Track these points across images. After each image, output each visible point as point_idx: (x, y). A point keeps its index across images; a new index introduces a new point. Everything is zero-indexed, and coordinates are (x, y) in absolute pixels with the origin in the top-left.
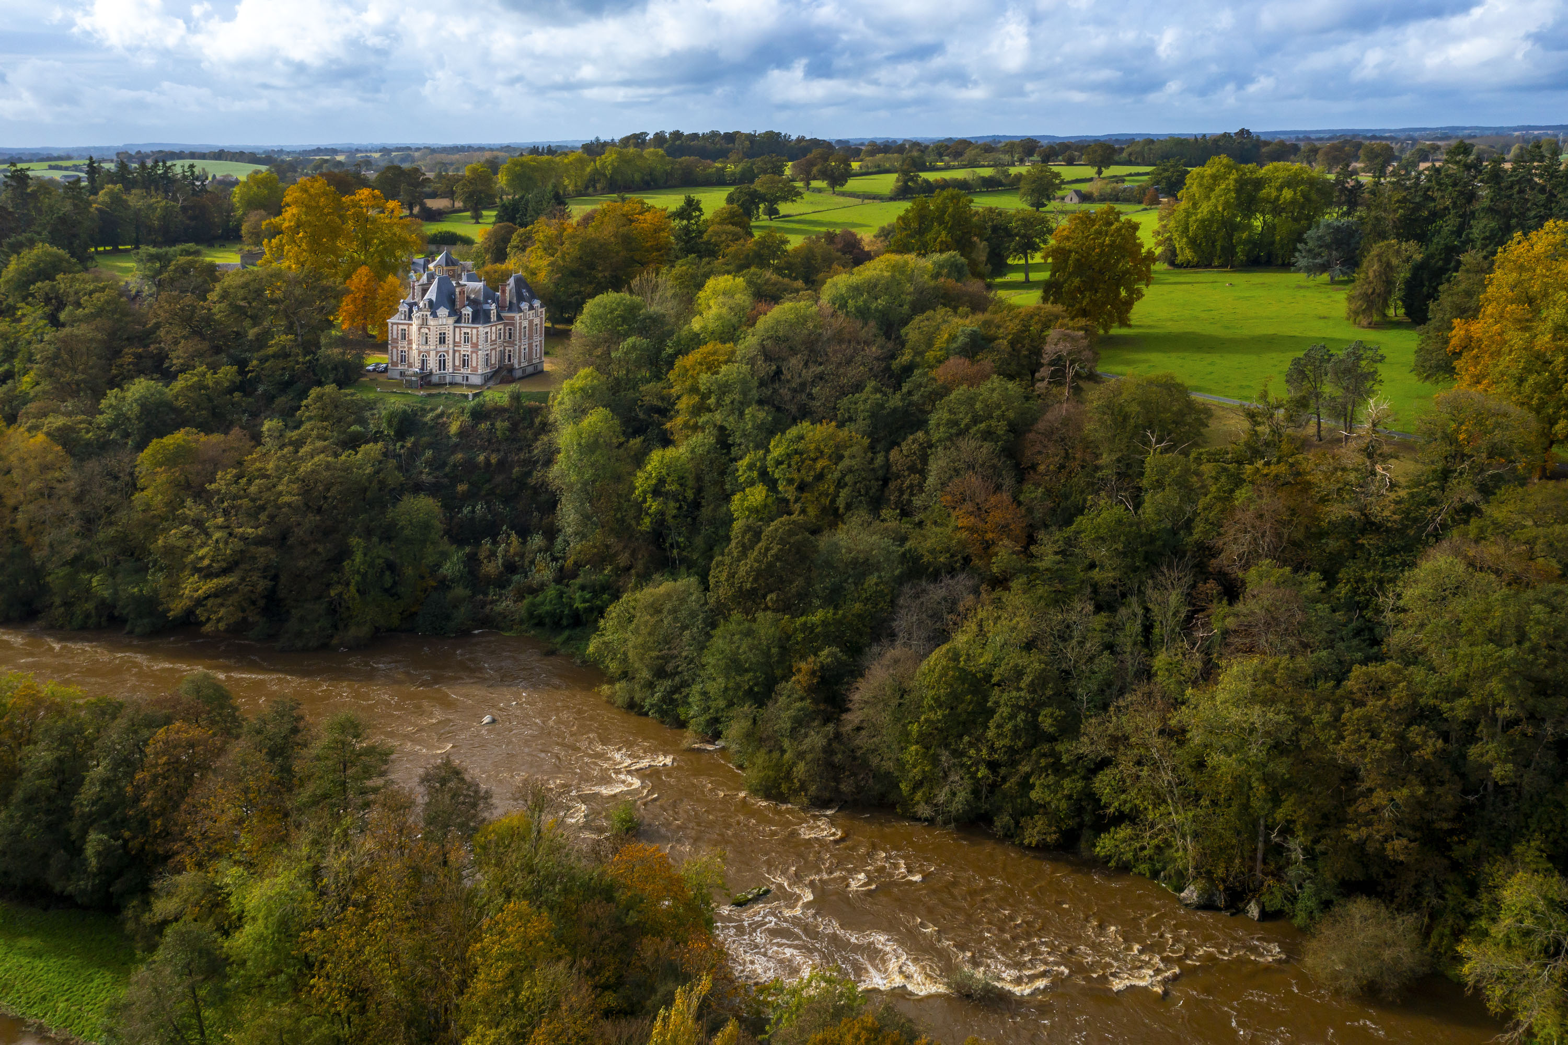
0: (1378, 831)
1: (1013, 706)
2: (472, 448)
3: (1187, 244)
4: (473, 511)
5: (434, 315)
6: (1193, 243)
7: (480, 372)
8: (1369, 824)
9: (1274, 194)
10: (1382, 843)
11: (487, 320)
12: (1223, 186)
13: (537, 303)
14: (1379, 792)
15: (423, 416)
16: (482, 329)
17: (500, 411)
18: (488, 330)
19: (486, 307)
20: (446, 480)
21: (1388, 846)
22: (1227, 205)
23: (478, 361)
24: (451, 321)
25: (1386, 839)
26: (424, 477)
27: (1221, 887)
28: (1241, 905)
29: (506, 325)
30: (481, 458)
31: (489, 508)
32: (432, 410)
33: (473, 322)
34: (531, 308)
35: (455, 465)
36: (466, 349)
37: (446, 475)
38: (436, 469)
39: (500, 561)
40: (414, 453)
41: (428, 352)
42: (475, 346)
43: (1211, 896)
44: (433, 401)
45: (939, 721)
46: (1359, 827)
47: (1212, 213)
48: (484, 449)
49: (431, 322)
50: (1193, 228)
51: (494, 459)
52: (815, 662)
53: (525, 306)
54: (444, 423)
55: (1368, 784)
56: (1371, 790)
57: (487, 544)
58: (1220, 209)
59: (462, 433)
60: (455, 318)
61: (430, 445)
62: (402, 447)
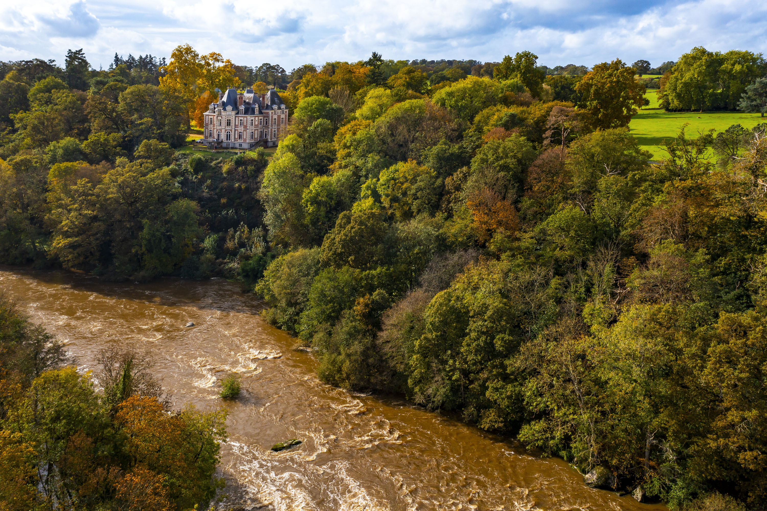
0: (733, 443)
1: (478, 331)
2: (233, 180)
3: (675, 97)
4: (227, 214)
5: (225, 109)
6: (679, 96)
7: (248, 141)
8: (727, 436)
9: (730, 67)
10: (736, 453)
11: (253, 113)
12: (698, 63)
13: (283, 106)
14: (733, 412)
15: (211, 162)
16: (249, 118)
17: (252, 161)
18: (253, 118)
19: (253, 106)
20: (216, 196)
21: (741, 456)
22: (700, 73)
23: (247, 136)
24: (234, 113)
25: (741, 449)
26: (204, 194)
27: (615, 474)
28: (629, 489)
29: (264, 117)
30: (237, 185)
31: (236, 213)
32: (216, 159)
33: (245, 114)
34: (279, 108)
35: (222, 189)
36: (240, 129)
37: (216, 194)
38: (212, 190)
39: (236, 241)
40: (201, 182)
41: (221, 130)
42: (245, 127)
43: (607, 479)
44: (218, 155)
45: (434, 339)
46: (718, 437)
47: (691, 79)
48: (239, 180)
49: (223, 113)
50: (679, 86)
51: (243, 187)
52: (369, 299)
53: (275, 107)
54: (221, 167)
55: (726, 404)
56: (728, 409)
57: (231, 231)
58: (696, 76)
59: (229, 172)
60: (236, 112)
61: (210, 178)
62: (196, 178)
